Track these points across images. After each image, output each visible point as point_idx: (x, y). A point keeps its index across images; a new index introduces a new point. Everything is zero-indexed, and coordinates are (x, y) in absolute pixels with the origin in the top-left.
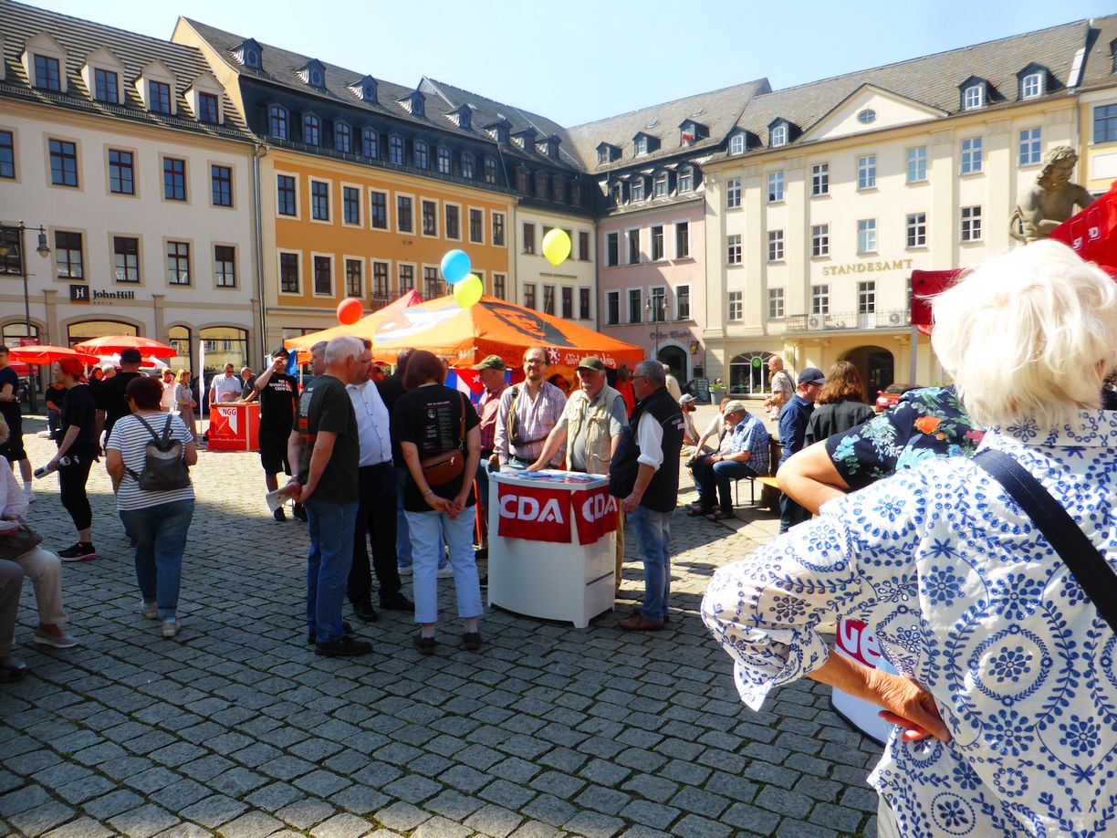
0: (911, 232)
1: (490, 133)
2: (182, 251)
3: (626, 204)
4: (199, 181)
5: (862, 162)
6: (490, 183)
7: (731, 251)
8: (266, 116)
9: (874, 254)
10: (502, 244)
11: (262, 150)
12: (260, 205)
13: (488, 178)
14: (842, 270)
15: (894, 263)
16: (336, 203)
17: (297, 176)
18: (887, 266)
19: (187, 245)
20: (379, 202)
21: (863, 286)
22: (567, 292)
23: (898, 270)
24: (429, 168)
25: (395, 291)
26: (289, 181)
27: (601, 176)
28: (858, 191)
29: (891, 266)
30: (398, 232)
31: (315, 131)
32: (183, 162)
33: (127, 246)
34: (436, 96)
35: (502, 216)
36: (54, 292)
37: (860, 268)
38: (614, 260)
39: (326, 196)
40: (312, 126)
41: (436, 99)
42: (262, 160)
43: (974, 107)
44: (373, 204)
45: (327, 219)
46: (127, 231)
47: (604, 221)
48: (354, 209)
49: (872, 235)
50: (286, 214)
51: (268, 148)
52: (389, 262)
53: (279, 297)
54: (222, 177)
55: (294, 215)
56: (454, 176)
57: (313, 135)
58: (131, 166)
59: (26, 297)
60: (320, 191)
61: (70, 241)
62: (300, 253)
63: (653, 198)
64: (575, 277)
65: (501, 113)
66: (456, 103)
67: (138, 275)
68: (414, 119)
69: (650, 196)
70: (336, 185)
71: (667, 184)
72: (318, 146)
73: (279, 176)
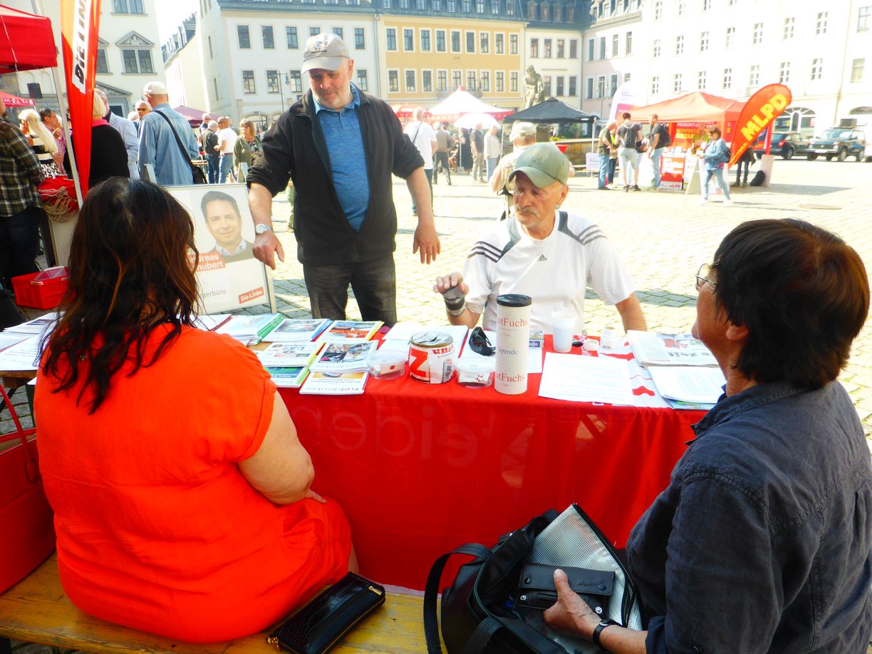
0: (756, 34)
3: (600, 19)
4: (349, 37)
6: (510, 16)
7: (655, 49)
10: (516, 53)
11: (378, 17)
12: (378, 46)
13: (509, 13)
16: (417, 41)
17: (396, 28)
20: (441, 36)
21: (725, 71)
22: (560, 80)
24: (471, 12)
25: (450, 87)
26: (392, 32)
28: (729, 7)
30: (452, 52)
31: (406, 0)
32: (342, 28)
35: (516, 36)
36: (291, 99)
38: (591, 58)
39: (412, 37)
42: (378, 22)
44: (438, 38)
45: (412, 49)
47: (586, 31)
48: (427, 42)
49: (734, 37)
50: (391, 49)
51: (381, 15)
52: (447, 70)
53: (389, 95)
54: (360, 33)
55: (395, 49)
56: (487, 15)
57: (405, 3)
59: (282, 102)
60: (409, 35)
61: (296, 74)
62: (398, 69)
64: (566, 70)
69: (613, 14)
70: (417, 31)
71: (623, 5)
72: (407, 9)
73: (387, 29)
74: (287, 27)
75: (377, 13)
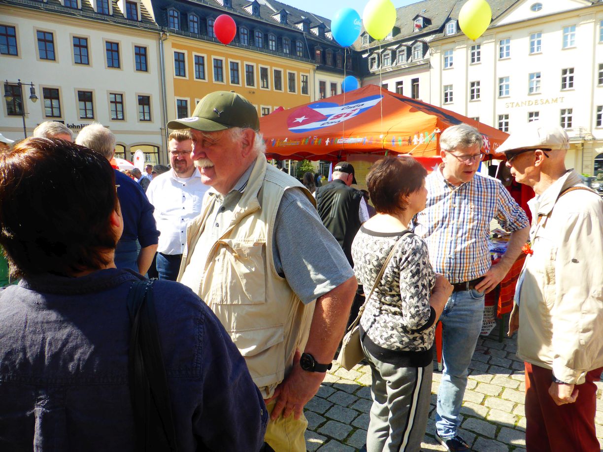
0: (564, 80)
1: (298, 27)
2: (119, 99)
3: (380, 68)
4: (127, 56)
5: (532, 37)
6: (300, 56)
7: (446, 95)
8: (167, 14)
9: (540, 94)
10: (307, 94)
11: (164, 36)
12: (164, 70)
13: (298, 53)
15: (553, 100)
16: (209, 69)
17: (185, 52)
18: (547, 101)
19: (122, 95)
20: (235, 68)
21: (531, 114)
23: (555, 104)
24: (263, 47)
26: (181, 56)
27: (364, 52)
28: (530, 55)
29: (550, 101)
30: (246, 86)
31: (196, 25)
32: (117, 44)
33: (85, 97)
34: (265, 6)
35: (307, 77)
37: (530, 103)
39: (203, 65)
40: (194, 22)
41: (265, 8)
42: (165, 42)
44: (231, 69)
45: (204, 79)
46: (86, 87)
47: (366, 79)
48: (220, 73)
49: (538, 81)
50: (180, 75)
51: (168, 34)
54: (141, 54)
55: (185, 76)
56: (278, 51)
57: (195, 27)
58: (86, 47)
59: (25, 128)
60: (200, 62)
61: (52, 94)
62: (188, 99)
63: (396, 64)
65: (303, 16)
66: (277, 10)
67: (93, 115)
68: (254, 18)
69: (395, 63)
70: (209, 58)
71: (406, 55)
72: (198, 34)
73: (175, 52)
74: (38, 31)
75: (163, 31)
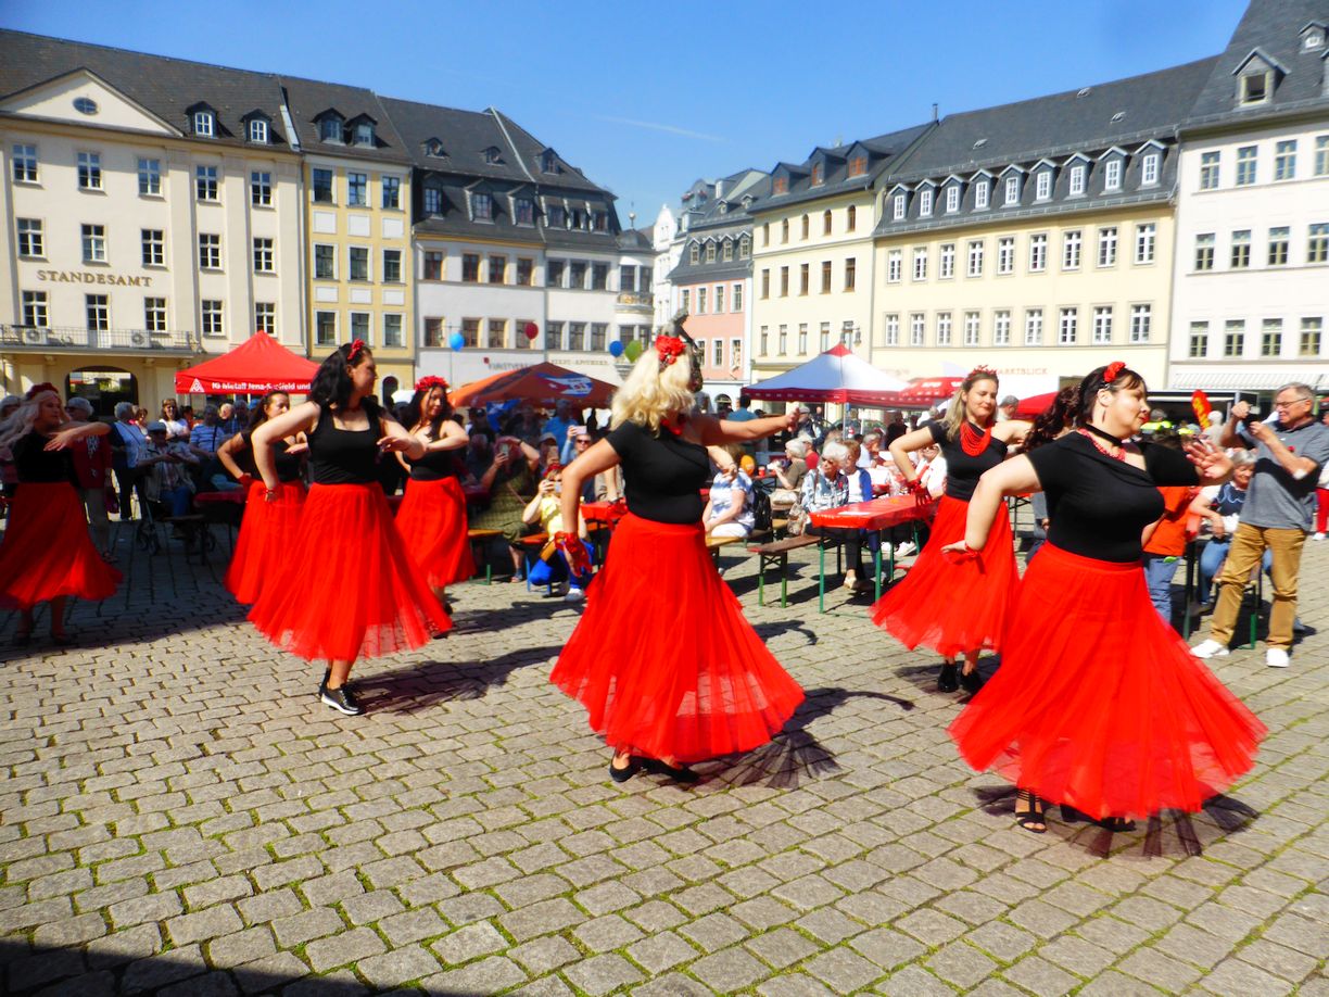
0: (146, 248)
5: (82, 157)
9: (105, 265)
14: (64, 277)
15: (130, 279)
18: (121, 280)
21: (91, 299)
23: (136, 287)
28: (80, 190)
29: (127, 281)
37: (87, 278)
43: (204, 133)
49: (99, 243)
